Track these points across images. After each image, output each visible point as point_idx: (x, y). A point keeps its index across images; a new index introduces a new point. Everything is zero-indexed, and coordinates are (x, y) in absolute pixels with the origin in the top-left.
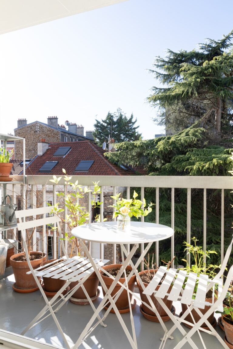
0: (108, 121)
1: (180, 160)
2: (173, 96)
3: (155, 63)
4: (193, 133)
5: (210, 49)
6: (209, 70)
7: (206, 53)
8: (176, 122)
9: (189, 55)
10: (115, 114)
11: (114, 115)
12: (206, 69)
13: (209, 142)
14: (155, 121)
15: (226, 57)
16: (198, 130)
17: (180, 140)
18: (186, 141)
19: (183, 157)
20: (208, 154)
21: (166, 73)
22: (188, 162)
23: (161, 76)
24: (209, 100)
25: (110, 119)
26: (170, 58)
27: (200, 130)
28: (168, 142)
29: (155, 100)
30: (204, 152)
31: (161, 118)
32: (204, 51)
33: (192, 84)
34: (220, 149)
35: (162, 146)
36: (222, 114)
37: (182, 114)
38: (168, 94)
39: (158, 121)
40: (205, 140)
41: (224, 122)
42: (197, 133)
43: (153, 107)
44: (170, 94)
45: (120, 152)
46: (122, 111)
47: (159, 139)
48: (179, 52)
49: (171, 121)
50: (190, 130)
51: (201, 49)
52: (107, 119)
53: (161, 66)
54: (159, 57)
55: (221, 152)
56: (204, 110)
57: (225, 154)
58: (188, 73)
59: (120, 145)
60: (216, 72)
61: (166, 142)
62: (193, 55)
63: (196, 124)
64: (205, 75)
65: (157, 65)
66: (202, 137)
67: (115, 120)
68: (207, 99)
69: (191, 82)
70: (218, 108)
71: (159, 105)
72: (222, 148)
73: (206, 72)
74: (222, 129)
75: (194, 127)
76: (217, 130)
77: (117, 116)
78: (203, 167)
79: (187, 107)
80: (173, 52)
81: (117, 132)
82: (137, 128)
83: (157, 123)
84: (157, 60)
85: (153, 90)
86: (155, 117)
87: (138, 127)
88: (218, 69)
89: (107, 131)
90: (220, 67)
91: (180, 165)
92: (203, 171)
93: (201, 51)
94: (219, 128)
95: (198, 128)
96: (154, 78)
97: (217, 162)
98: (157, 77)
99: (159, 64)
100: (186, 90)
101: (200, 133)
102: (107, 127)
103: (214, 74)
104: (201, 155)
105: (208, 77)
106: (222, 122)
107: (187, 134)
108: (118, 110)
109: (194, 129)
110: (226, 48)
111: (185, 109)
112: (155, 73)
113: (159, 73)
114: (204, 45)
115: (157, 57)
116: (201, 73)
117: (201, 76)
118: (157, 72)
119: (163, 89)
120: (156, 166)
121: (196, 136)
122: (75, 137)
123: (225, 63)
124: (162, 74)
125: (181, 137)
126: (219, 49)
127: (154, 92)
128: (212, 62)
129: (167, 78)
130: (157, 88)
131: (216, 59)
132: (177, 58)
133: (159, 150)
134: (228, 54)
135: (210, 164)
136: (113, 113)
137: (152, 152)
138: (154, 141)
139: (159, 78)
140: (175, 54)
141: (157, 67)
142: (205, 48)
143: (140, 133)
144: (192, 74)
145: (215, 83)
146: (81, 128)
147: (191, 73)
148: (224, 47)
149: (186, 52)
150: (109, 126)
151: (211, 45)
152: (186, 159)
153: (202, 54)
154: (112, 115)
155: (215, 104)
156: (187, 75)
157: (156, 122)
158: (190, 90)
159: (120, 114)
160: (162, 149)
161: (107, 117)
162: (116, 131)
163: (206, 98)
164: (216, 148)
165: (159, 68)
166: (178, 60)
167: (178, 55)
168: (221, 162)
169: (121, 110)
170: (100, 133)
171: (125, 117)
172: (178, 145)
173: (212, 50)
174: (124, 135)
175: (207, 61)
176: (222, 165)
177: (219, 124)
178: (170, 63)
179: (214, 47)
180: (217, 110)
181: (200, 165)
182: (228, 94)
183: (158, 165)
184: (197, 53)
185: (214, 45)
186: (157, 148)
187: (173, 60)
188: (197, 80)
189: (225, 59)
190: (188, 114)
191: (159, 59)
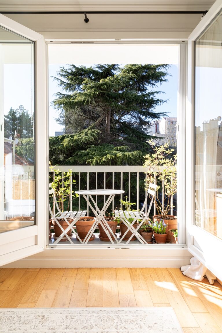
0: (10, 117)
1: (82, 154)
2: (75, 102)
3: (59, 72)
4: (91, 134)
5: (104, 69)
6: (105, 86)
7: (100, 71)
8: (75, 123)
9: (87, 71)
10: (18, 110)
11: (16, 112)
12: (102, 85)
13: (102, 141)
15: (116, 78)
16: (94, 131)
17: (82, 138)
18: (86, 140)
19: (84, 152)
20: (102, 150)
21: (69, 82)
22: (88, 156)
23: (64, 84)
24: (102, 107)
25: (13, 115)
26: (72, 70)
27: (96, 131)
28: (72, 140)
29: (60, 104)
30: (100, 148)
31: (63, 119)
32: (99, 70)
33: (92, 95)
34: (111, 147)
35: (67, 143)
36: (111, 119)
37: (80, 117)
38: (71, 100)
39: (61, 121)
40: (99, 139)
41: (113, 126)
42: (94, 134)
43: (57, 109)
44: (73, 100)
45: (28, 146)
46: (25, 108)
47: (63, 136)
48: (80, 67)
49: (72, 122)
50: (88, 131)
51: (97, 67)
52: (9, 115)
53: (64, 75)
54: (63, 68)
55: (112, 149)
56: (97, 114)
57: (115, 150)
58: (88, 86)
59: (29, 140)
60: (109, 88)
61: (70, 140)
62: (90, 71)
63: (93, 126)
64: (101, 89)
65: (61, 74)
66: (98, 137)
67: (18, 116)
68: (100, 107)
69: (91, 94)
70: (108, 115)
71: (62, 108)
72: (112, 146)
73: (102, 87)
74: (111, 131)
75: (91, 129)
76: (108, 131)
77: (19, 113)
78: (100, 160)
79: (85, 112)
80: (75, 67)
81: (19, 128)
84: (62, 70)
85: (58, 95)
86: (58, 117)
88: (111, 86)
90: (112, 85)
91: (81, 158)
92: (100, 163)
93: (97, 69)
94: (109, 130)
95: (94, 130)
96: (59, 85)
97: (111, 157)
98: (61, 84)
99: (63, 74)
100: (86, 99)
101: (96, 134)
102: (9, 122)
103: (108, 90)
104: (98, 151)
105: (104, 91)
106: (111, 126)
107: (86, 134)
108: (20, 107)
109: (92, 131)
110: (115, 70)
111: (83, 113)
112: (60, 80)
113: (63, 81)
114: (99, 66)
115: (62, 67)
116: (98, 88)
117: (98, 90)
118: (61, 80)
119: (66, 95)
120: (59, 159)
121: (93, 136)
123: (116, 82)
124: (65, 83)
125: (82, 136)
126: (110, 70)
127: (58, 96)
128: (107, 81)
129: (70, 86)
130: (61, 94)
131: (109, 79)
132: (78, 71)
133: (64, 146)
134: (117, 76)
135: (105, 158)
136: (16, 109)
137: (59, 148)
138: (59, 138)
139: (63, 85)
140: (77, 68)
141: (61, 76)
142: (100, 68)
144: (91, 88)
145: (107, 96)
147: (90, 86)
148: (113, 69)
149: (85, 68)
150: (12, 121)
151: (104, 66)
152: (87, 154)
153: (98, 72)
154: (15, 111)
155: (106, 111)
156: (87, 88)
157: (59, 122)
158: (90, 100)
159: (22, 111)
160: (67, 146)
161: (9, 113)
163: (99, 105)
164: (108, 146)
165: (62, 77)
166: (79, 73)
167: (79, 70)
168: (114, 157)
169: (23, 107)
171: (27, 114)
172: (79, 143)
173: (105, 70)
174: (26, 130)
175: (103, 79)
176: (114, 159)
177: (109, 127)
178: (72, 74)
179: (107, 68)
180: (108, 116)
181: (98, 159)
182: (117, 105)
183: (61, 158)
184: (94, 70)
185: (107, 67)
186: (63, 144)
187: (75, 72)
188: (96, 92)
189: (115, 79)
190: (85, 117)
191: (63, 69)
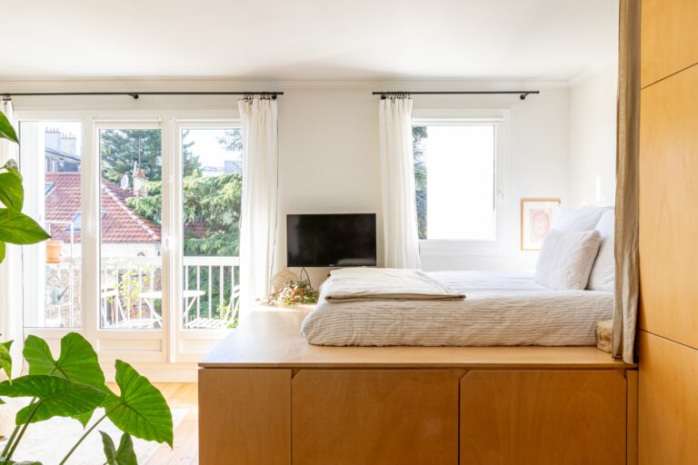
14: (221, 142)
31: (233, 137)
39: (227, 142)
45: (156, 196)
59: (158, 185)
82: (189, 145)
83: (225, 146)
87: (193, 143)
89: (128, 149)
102: (127, 141)
122: (57, 157)
133: (226, 197)
143: (195, 155)
146: (70, 138)
150: (133, 140)
157: (223, 145)
160: (231, 196)
162: (147, 150)
170: (113, 152)
